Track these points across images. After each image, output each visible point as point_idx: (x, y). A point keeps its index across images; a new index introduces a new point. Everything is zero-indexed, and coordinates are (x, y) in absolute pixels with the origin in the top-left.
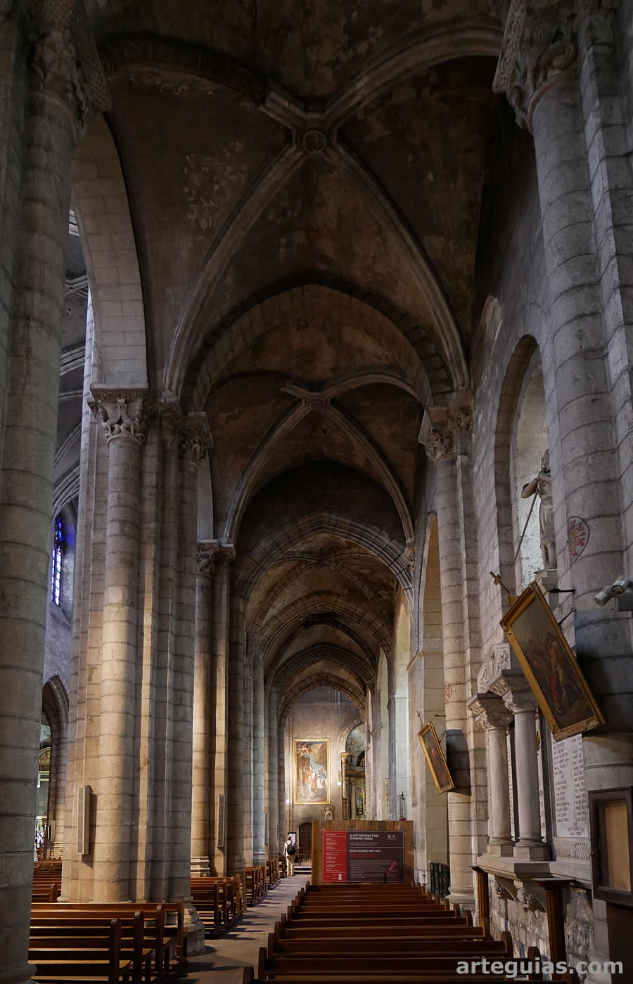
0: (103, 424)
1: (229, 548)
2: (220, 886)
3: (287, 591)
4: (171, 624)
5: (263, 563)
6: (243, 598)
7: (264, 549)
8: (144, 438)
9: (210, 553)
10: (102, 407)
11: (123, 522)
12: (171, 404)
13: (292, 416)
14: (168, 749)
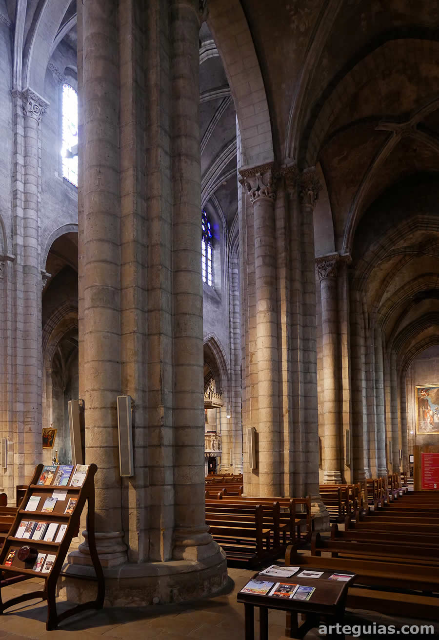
0: (248, 193)
1: (347, 256)
2: (350, 488)
3: (397, 279)
4: (299, 319)
5: (372, 262)
6: (359, 290)
7: (373, 252)
8: (274, 195)
9: (333, 262)
10: (247, 182)
11: (264, 257)
12: (290, 167)
13: (387, 147)
14: (301, 401)
